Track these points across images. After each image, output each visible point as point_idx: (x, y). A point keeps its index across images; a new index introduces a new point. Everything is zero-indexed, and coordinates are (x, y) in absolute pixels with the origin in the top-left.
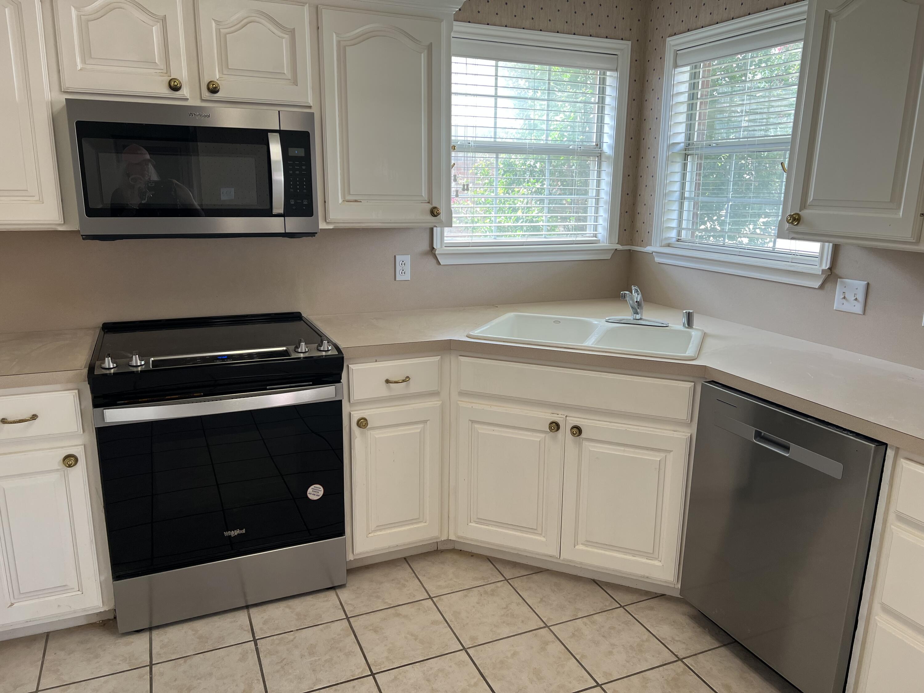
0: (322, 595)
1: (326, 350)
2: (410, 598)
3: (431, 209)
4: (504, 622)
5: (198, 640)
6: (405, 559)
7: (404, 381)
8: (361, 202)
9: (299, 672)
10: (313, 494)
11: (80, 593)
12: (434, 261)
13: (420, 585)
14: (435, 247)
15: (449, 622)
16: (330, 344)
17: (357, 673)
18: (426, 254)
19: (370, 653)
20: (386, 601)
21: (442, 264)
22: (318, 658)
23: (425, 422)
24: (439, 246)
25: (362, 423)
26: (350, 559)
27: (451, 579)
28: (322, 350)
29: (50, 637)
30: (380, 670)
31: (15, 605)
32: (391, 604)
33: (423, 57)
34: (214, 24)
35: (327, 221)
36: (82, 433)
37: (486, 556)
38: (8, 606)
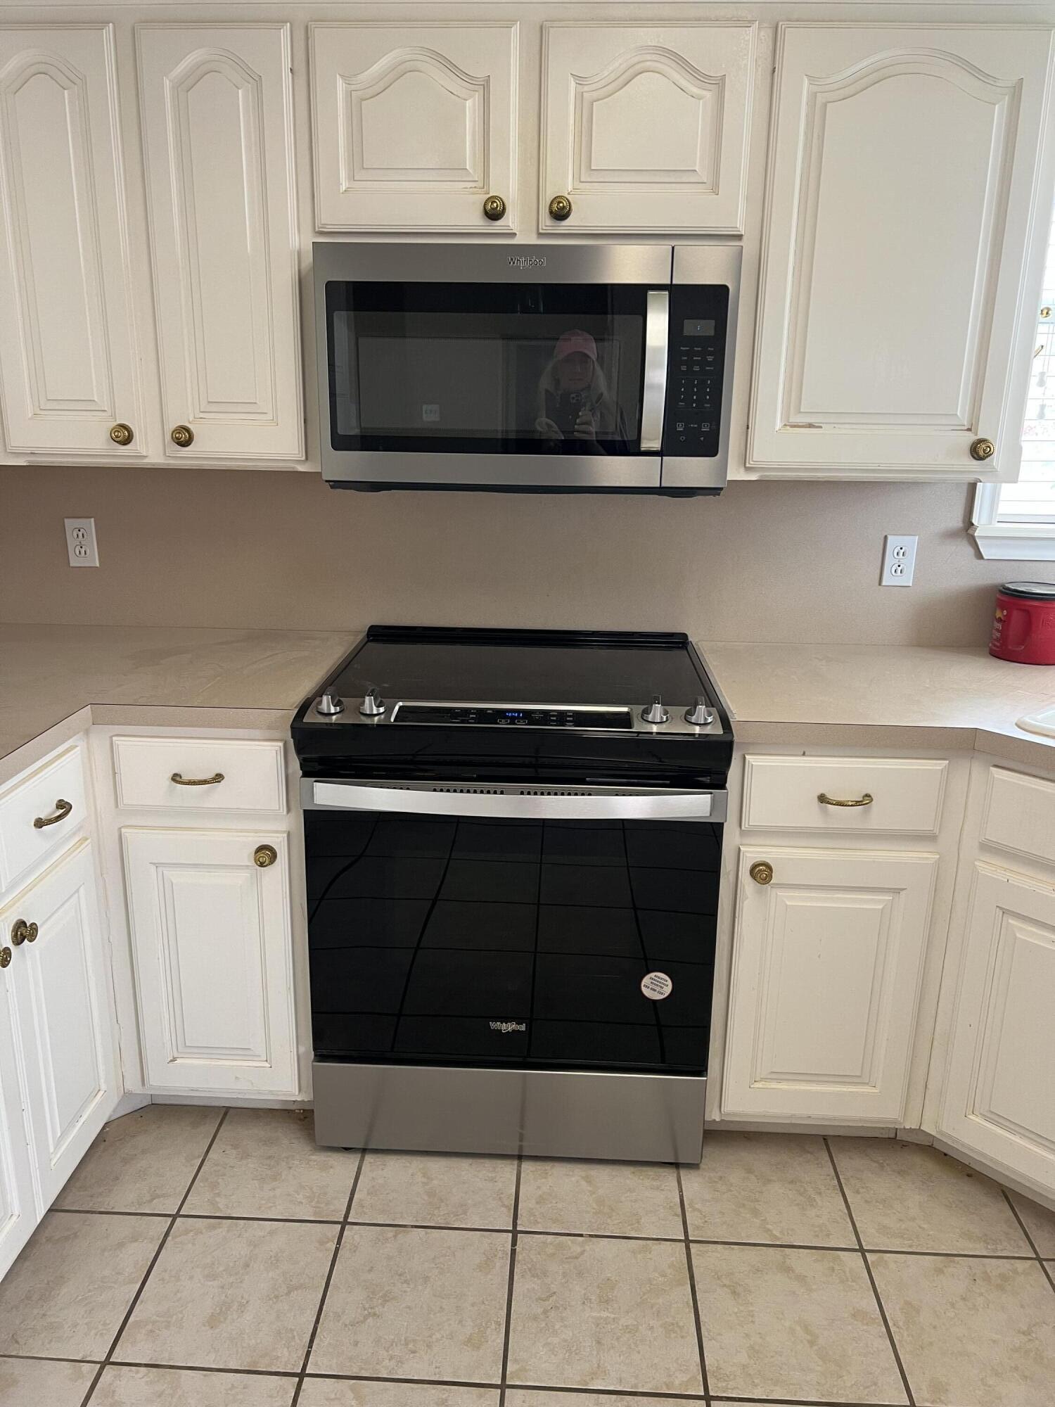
0: (651, 1171)
1: (702, 722)
2: (817, 1236)
3: (973, 444)
4: (1016, 1369)
5: (426, 1198)
6: (825, 1139)
7: (858, 803)
8: (821, 427)
9: (571, 1334)
10: (651, 989)
11: (267, 1065)
12: (971, 551)
13: (846, 1211)
14: (975, 521)
15: (890, 1324)
16: (714, 710)
17: (677, 1382)
18: (952, 535)
19: (713, 1341)
20: (769, 1227)
21: (985, 557)
22: (613, 1316)
23: (897, 891)
24: (984, 520)
25: (762, 873)
26: (713, 1118)
27: (913, 1219)
28: (693, 721)
29: (228, 1117)
30: (724, 1392)
31: (179, 1061)
32: (777, 1238)
33: (999, 113)
34: (573, 84)
35: (747, 465)
36: (285, 813)
37: (1001, 1185)
38: (169, 1060)
